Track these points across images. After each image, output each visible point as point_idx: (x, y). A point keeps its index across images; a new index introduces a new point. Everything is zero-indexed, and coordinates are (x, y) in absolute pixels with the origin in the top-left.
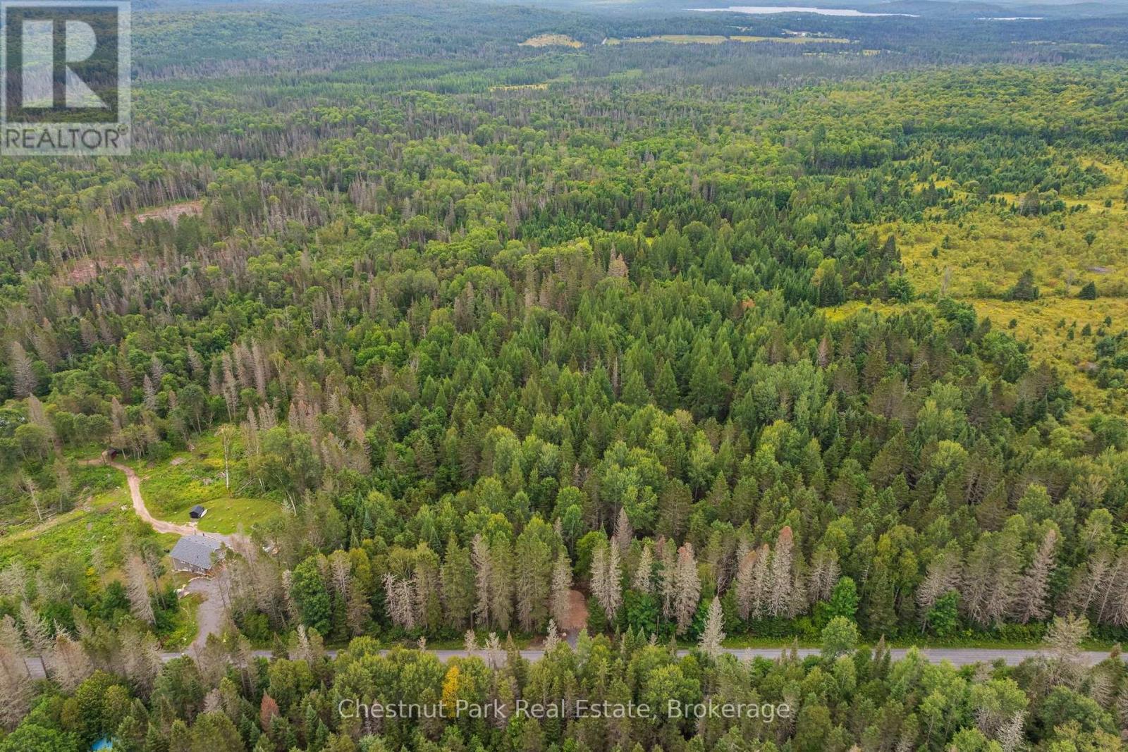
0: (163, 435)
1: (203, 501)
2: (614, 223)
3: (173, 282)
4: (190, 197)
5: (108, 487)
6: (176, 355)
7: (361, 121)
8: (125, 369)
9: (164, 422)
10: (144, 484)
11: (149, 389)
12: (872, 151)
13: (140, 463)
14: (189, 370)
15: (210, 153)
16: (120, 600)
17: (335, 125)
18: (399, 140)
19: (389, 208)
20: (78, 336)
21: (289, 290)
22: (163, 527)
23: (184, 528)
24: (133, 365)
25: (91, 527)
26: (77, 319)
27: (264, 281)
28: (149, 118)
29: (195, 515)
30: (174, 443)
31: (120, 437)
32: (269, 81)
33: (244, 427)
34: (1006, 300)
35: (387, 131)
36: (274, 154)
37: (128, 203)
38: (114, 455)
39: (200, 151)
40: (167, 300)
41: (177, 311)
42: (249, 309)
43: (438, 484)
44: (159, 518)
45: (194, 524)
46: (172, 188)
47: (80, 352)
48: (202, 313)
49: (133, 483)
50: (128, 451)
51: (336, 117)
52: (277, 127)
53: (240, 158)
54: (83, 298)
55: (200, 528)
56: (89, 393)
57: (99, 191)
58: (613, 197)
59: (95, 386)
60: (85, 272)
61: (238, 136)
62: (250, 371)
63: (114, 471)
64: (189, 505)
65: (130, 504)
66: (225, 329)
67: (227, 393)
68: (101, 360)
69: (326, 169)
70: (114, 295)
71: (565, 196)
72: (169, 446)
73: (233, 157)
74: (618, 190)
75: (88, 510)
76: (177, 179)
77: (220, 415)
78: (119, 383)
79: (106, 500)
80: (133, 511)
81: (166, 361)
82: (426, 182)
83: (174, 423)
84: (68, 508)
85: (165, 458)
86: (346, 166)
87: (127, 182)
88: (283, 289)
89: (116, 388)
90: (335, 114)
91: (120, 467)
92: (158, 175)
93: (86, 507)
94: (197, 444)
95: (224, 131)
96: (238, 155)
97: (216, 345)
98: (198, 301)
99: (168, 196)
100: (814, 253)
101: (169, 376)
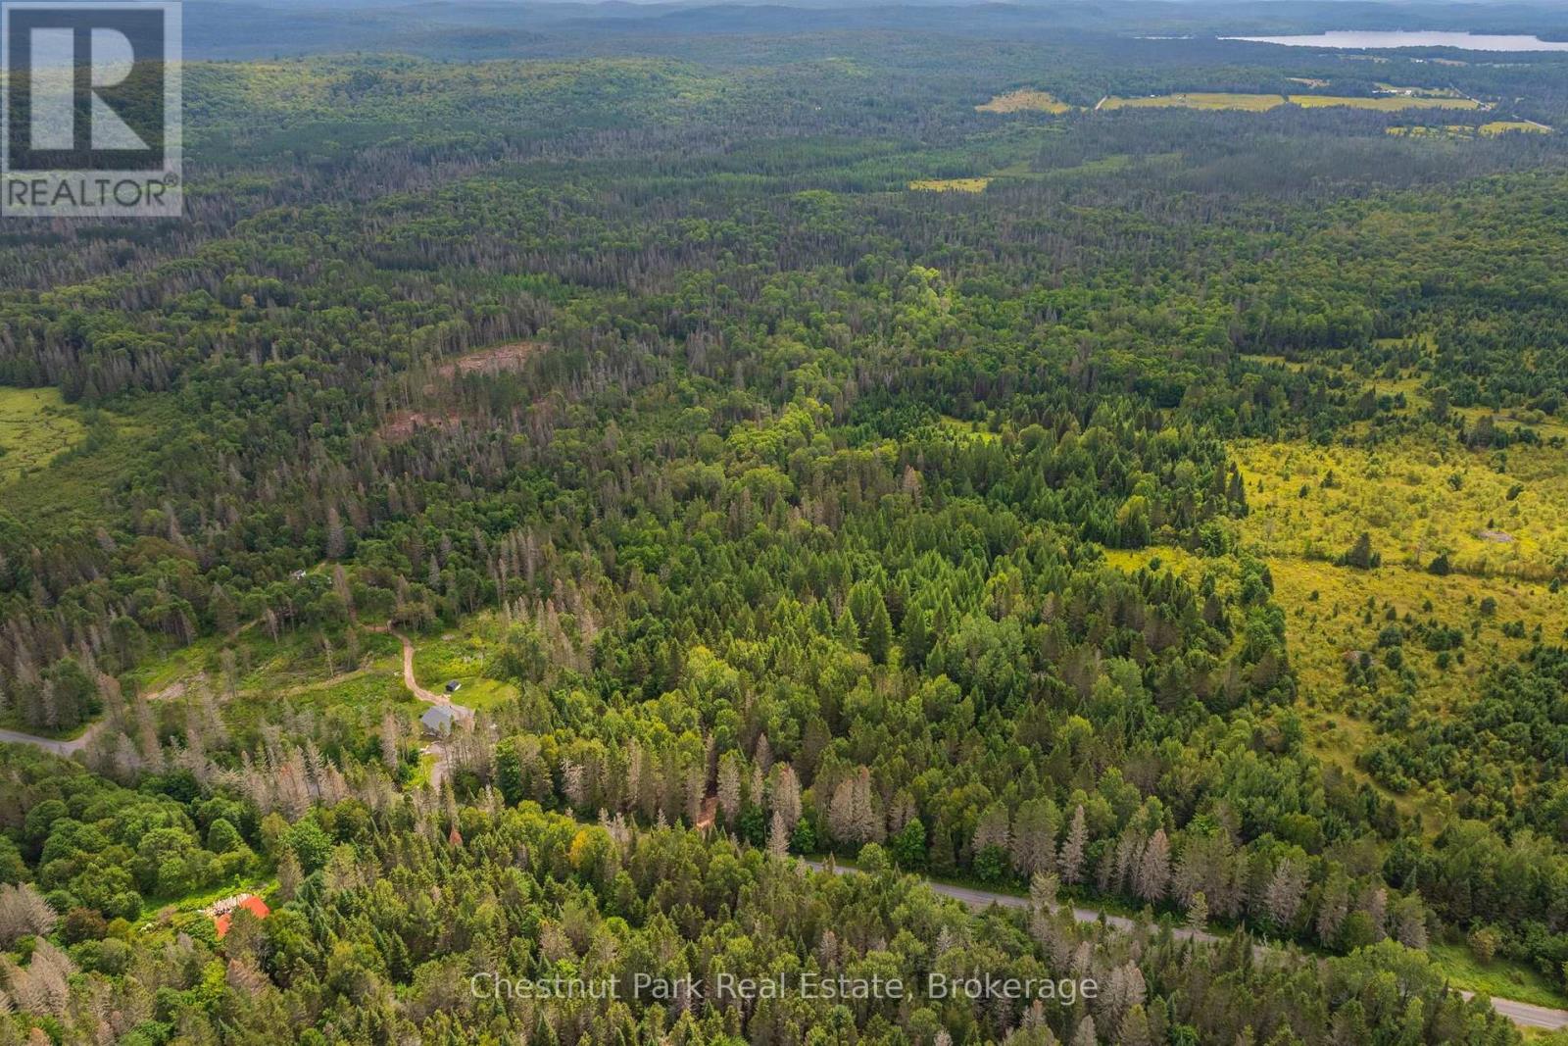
0: (439, 612)
1: (459, 677)
2: (964, 406)
3: (480, 449)
4: (523, 336)
5: (388, 654)
6: (464, 534)
7: (728, 242)
8: (420, 543)
9: (442, 600)
10: (416, 655)
11: (434, 567)
12: (1343, 327)
13: (416, 636)
14: (475, 549)
15: (555, 279)
16: (376, 750)
17: (699, 246)
18: (766, 270)
19: (721, 370)
20: (385, 503)
21: (584, 471)
22: (422, 695)
23: (439, 698)
24: (425, 541)
25: (367, 687)
26: (387, 486)
27: (562, 458)
28: (499, 228)
29: (449, 689)
30: (449, 620)
31: (403, 609)
32: (644, 168)
33: (499, 616)
34: (1338, 564)
35: (756, 257)
36: (624, 282)
37: (458, 344)
38: (395, 625)
39: (545, 275)
40: (471, 470)
41: (477, 483)
42: (543, 488)
43: (644, 690)
44: (421, 686)
45: (447, 696)
46: (505, 325)
47: (384, 519)
48: (500, 487)
49: (408, 652)
50: (407, 622)
51: (701, 235)
52: (632, 249)
53: (586, 285)
54: (397, 462)
55: (452, 700)
56: (384, 565)
57: (430, 333)
58: (972, 375)
59: (390, 558)
60: (405, 424)
61: (589, 259)
62: (522, 560)
63: (395, 639)
64: (446, 679)
65: (401, 671)
66: (514, 509)
67: (500, 576)
68: (400, 532)
69: (670, 312)
70: (425, 458)
71: (918, 370)
72: (442, 622)
73: (578, 283)
74: (979, 366)
75: (370, 671)
76: (510, 317)
77: (490, 599)
78: (411, 558)
79: (383, 665)
80: (403, 678)
81: (455, 539)
82: (770, 339)
83: (450, 602)
84: (354, 668)
85: (438, 633)
86: (691, 309)
87: (459, 321)
88: (578, 470)
89: (407, 563)
90: (701, 229)
91: (400, 637)
92: (492, 312)
93: (368, 667)
94: (466, 622)
95: (575, 249)
96: (584, 282)
97: (504, 527)
98: (501, 472)
99: (500, 335)
100: (1146, 480)
101: (454, 554)
